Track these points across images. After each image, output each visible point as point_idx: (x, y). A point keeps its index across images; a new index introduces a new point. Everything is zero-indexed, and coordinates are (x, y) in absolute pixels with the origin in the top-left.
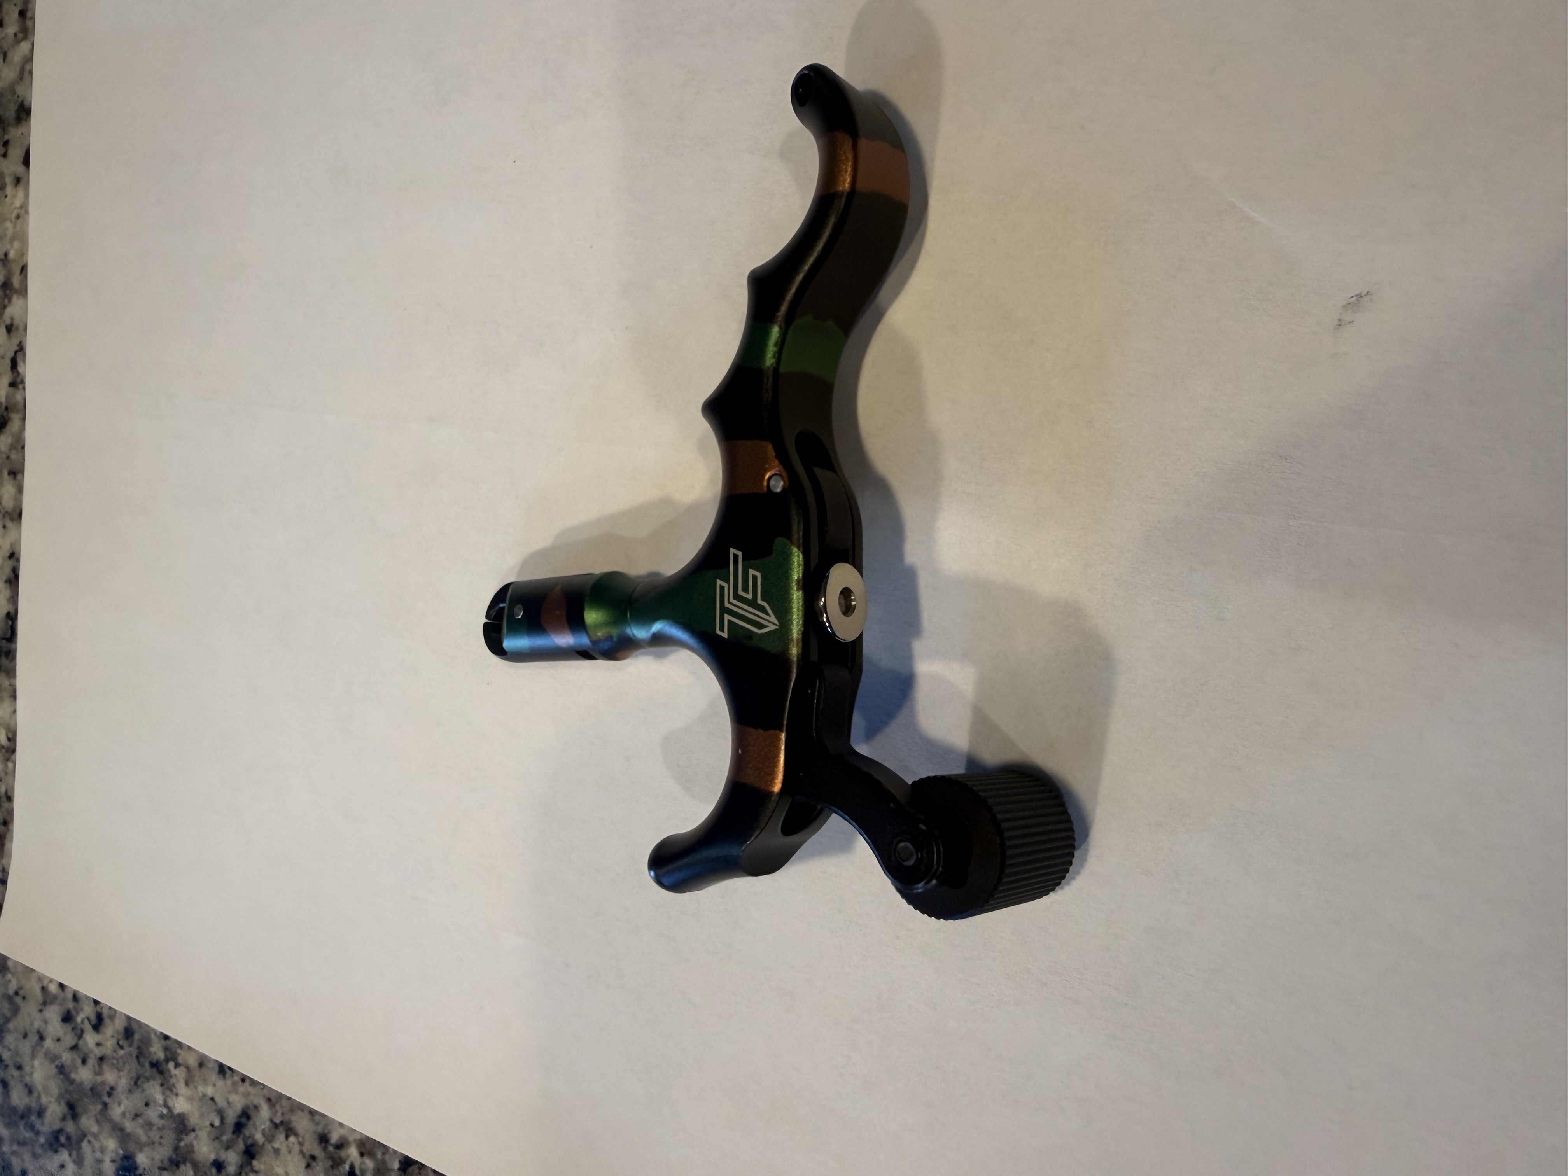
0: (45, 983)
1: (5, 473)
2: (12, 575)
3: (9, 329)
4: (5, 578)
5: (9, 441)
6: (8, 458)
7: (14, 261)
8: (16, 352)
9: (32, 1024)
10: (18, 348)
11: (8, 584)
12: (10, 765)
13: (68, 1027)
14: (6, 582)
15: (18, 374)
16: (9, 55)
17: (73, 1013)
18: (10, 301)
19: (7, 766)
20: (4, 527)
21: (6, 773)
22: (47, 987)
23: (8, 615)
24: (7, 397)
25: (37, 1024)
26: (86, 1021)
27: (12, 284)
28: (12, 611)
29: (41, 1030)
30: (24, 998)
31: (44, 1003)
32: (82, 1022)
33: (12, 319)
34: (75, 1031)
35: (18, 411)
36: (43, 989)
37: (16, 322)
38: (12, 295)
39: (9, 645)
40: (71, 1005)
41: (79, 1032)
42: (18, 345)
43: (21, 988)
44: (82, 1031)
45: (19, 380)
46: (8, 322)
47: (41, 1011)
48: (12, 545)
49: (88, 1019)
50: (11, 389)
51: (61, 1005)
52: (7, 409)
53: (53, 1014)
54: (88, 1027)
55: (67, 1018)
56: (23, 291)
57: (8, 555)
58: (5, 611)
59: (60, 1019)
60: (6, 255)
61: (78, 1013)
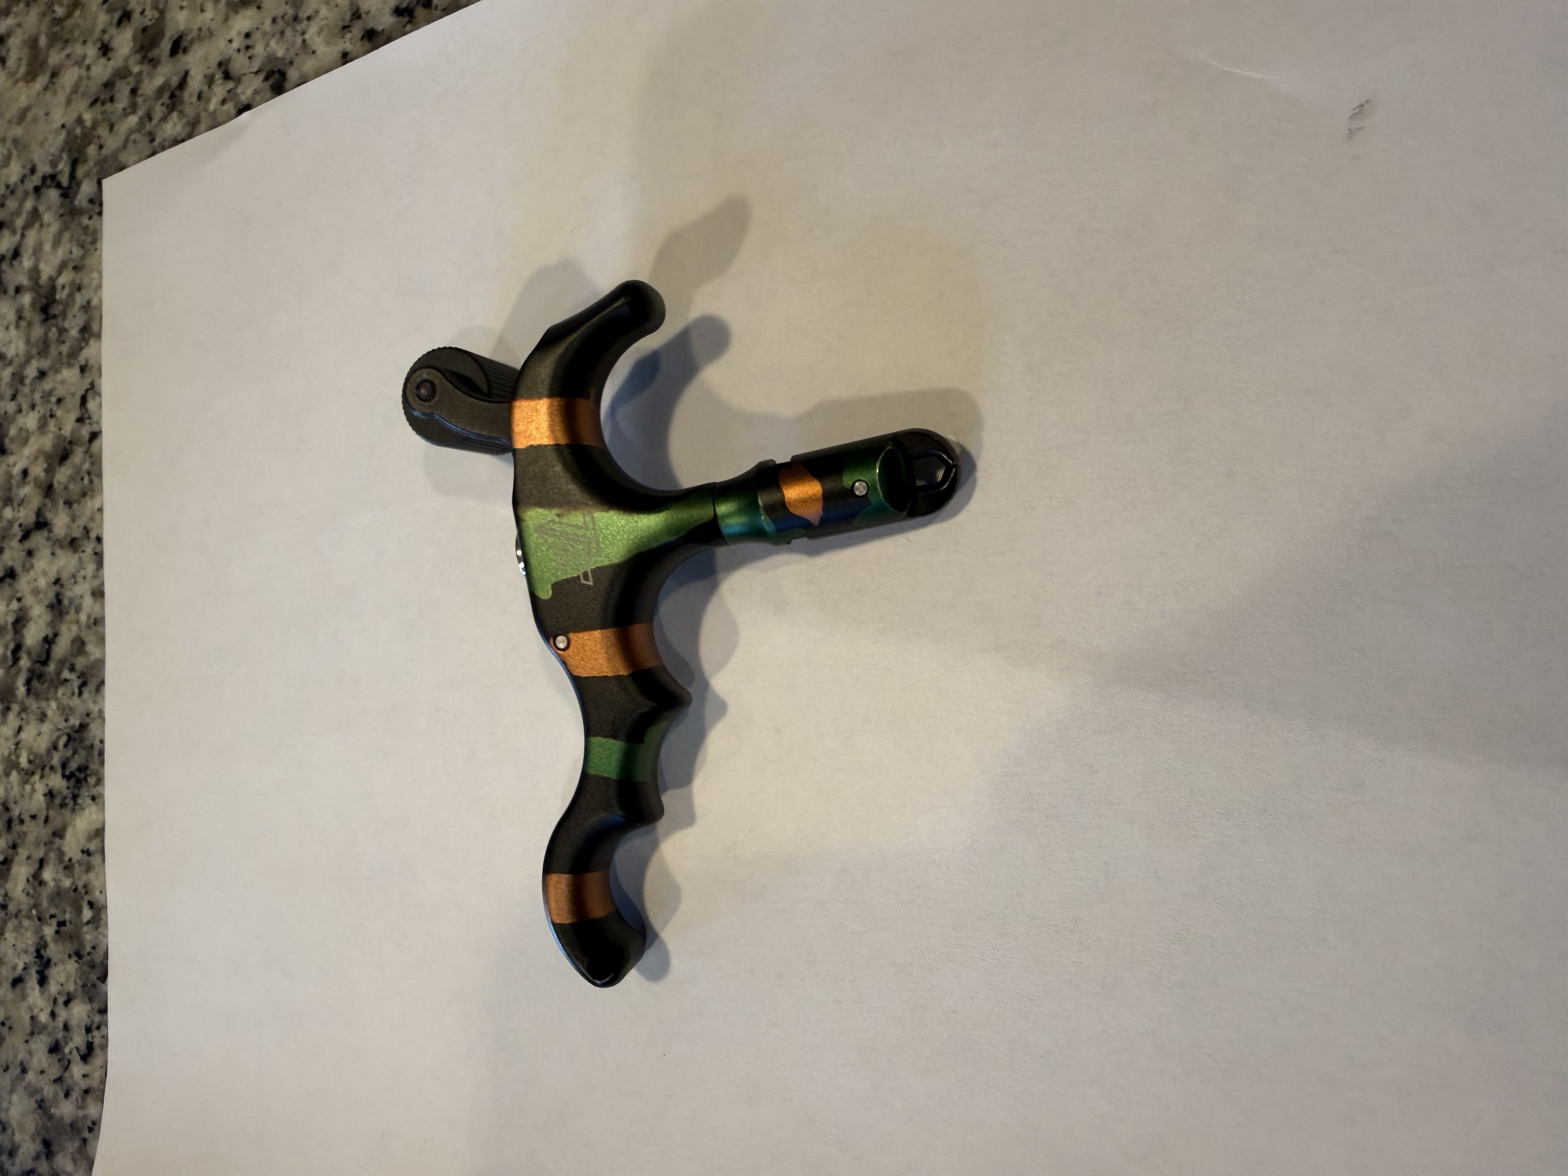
0: (35, 1012)
1: (61, 502)
2: (55, 601)
3: (83, 369)
4: (47, 603)
5: (69, 472)
6: (66, 488)
7: (96, 307)
8: (87, 391)
9: (15, 1057)
10: (88, 387)
11: (49, 609)
12: (28, 788)
13: (55, 1057)
14: (48, 606)
15: (87, 410)
16: (116, 127)
17: (62, 1043)
18: (87, 343)
19: (24, 789)
20: (53, 554)
21: (22, 796)
22: (37, 1017)
24: (72, 433)
25: (20, 1057)
26: (75, 1052)
27: (91, 328)
28: (51, 635)
29: (25, 1063)
30: (10, 1028)
31: (32, 1034)
32: (71, 1053)
33: (87, 360)
34: (61, 1062)
36: (33, 1018)
37: (91, 362)
38: (89, 339)
40: (60, 1035)
41: (66, 1062)
42: (90, 384)
43: (8, 1018)
44: (69, 1062)
45: (86, 416)
46: (83, 362)
47: (27, 1041)
48: (59, 572)
49: (77, 1048)
50: (78, 424)
51: (49, 1035)
52: (70, 442)
53: (41, 1045)
54: (76, 1057)
55: (55, 1049)
56: (98, 336)
57: (53, 580)
58: (43, 634)
59: (46, 1050)
60: (89, 302)
61: (67, 1043)
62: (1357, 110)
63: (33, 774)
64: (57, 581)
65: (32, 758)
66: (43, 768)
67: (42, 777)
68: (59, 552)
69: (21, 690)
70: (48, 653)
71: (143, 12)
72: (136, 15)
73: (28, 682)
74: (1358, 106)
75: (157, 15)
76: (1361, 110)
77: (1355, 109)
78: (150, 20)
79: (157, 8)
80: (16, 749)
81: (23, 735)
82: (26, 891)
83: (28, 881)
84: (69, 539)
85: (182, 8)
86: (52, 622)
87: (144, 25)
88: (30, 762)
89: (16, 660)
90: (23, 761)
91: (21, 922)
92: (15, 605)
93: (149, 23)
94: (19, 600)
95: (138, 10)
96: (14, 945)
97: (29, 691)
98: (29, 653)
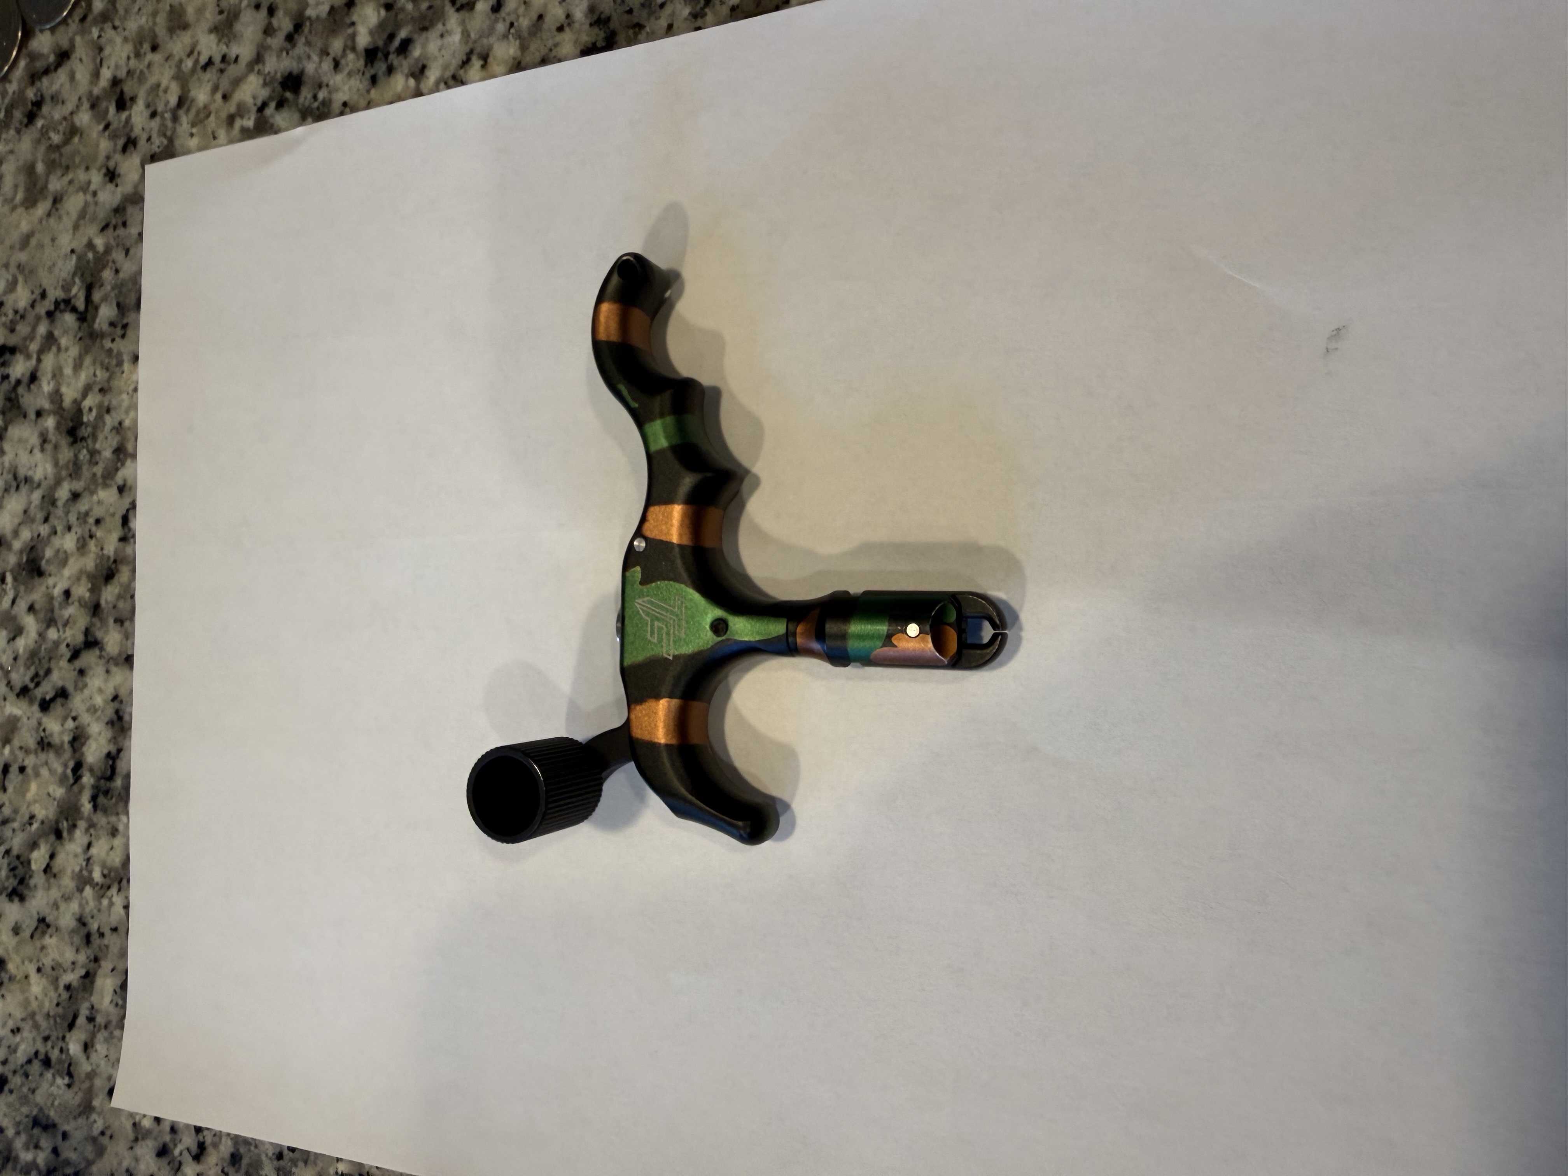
0: (137, 1118)
1: (111, 621)
2: (115, 717)
3: (121, 490)
4: (106, 720)
5: (117, 591)
6: (114, 607)
7: (129, 428)
8: (128, 510)
9: (120, 1164)
10: (129, 507)
11: (110, 726)
12: (105, 902)
13: (164, 1161)
14: (107, 723)
15: (130, 529)
16: (132, 252)
17: (171, 1145)
18: (123, 464)
19: (100, 903)
20: (108, 672)
21: (99, 910)
22: (140, 1123)
23: (109, 755)
24: (116, 551)
25: (125, 1164)
26: (186, 1153)
27: (125, 449)
28: (113, 751)
29: (131, 1169)
30: (111, 1137)
31: (136, 1140)
32: (181, 1154)
33: (125, 481)
34: (171, 1165)
35: (128, 563)
36: (134, 1124)
37: (129, 483)
38: (126, 460)
39: (108, 784)
40: (167, 1138)
41: (177, 1164)
42: (130, 504)
43: (108, 1128)
44: (180, 1163)
45: (130, 535)
46: (120, 482)
47: (131, 1148)
48: (115, 689)
49: (188, 1149)
50: (121, 544)
51: (156, 1139)
52: (115, 561)
53: (146, 1151)
54: (187, 1158)
55: (163, 1152)
56: (134, 456)
57: (110, 698)
58: (105, 751)
59: (154, 1155)
60: (120, 423)
61: (175, 1145)
62: (1335, 332)
63: (109, 887)
64: (115, 698)
65: (106, 872)
66: (120, 882)
67: (119, 890)
68: (114, 669)
69: (87, 807)
70: (113, 769)
71: (149, 139)
72: (142, 142)
73: (94, 799)
74: (1336, 329)
75: (165, 142)
76: (1337, 333)
77: (1333, 331)
78: (159, 147)
79: (165, 135)
80: (87, 865)
81: (94, 851)
82: (114, 1002)
83: (115, 991)
84: (124, 656)
85: (192, 135)
86: (115, 738)
87: (152, 152)
88: (104, 876)
89: (77, 778)
90: (97, 875)
91: (111, 1033)
92: (70, 724)
93: (157, 150)
94: (74, 719)
95: (144, 137)
96: (107, 1056)
97: (95, 807)
98: (91, 770)
